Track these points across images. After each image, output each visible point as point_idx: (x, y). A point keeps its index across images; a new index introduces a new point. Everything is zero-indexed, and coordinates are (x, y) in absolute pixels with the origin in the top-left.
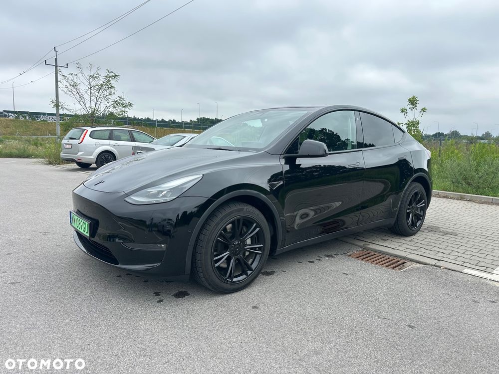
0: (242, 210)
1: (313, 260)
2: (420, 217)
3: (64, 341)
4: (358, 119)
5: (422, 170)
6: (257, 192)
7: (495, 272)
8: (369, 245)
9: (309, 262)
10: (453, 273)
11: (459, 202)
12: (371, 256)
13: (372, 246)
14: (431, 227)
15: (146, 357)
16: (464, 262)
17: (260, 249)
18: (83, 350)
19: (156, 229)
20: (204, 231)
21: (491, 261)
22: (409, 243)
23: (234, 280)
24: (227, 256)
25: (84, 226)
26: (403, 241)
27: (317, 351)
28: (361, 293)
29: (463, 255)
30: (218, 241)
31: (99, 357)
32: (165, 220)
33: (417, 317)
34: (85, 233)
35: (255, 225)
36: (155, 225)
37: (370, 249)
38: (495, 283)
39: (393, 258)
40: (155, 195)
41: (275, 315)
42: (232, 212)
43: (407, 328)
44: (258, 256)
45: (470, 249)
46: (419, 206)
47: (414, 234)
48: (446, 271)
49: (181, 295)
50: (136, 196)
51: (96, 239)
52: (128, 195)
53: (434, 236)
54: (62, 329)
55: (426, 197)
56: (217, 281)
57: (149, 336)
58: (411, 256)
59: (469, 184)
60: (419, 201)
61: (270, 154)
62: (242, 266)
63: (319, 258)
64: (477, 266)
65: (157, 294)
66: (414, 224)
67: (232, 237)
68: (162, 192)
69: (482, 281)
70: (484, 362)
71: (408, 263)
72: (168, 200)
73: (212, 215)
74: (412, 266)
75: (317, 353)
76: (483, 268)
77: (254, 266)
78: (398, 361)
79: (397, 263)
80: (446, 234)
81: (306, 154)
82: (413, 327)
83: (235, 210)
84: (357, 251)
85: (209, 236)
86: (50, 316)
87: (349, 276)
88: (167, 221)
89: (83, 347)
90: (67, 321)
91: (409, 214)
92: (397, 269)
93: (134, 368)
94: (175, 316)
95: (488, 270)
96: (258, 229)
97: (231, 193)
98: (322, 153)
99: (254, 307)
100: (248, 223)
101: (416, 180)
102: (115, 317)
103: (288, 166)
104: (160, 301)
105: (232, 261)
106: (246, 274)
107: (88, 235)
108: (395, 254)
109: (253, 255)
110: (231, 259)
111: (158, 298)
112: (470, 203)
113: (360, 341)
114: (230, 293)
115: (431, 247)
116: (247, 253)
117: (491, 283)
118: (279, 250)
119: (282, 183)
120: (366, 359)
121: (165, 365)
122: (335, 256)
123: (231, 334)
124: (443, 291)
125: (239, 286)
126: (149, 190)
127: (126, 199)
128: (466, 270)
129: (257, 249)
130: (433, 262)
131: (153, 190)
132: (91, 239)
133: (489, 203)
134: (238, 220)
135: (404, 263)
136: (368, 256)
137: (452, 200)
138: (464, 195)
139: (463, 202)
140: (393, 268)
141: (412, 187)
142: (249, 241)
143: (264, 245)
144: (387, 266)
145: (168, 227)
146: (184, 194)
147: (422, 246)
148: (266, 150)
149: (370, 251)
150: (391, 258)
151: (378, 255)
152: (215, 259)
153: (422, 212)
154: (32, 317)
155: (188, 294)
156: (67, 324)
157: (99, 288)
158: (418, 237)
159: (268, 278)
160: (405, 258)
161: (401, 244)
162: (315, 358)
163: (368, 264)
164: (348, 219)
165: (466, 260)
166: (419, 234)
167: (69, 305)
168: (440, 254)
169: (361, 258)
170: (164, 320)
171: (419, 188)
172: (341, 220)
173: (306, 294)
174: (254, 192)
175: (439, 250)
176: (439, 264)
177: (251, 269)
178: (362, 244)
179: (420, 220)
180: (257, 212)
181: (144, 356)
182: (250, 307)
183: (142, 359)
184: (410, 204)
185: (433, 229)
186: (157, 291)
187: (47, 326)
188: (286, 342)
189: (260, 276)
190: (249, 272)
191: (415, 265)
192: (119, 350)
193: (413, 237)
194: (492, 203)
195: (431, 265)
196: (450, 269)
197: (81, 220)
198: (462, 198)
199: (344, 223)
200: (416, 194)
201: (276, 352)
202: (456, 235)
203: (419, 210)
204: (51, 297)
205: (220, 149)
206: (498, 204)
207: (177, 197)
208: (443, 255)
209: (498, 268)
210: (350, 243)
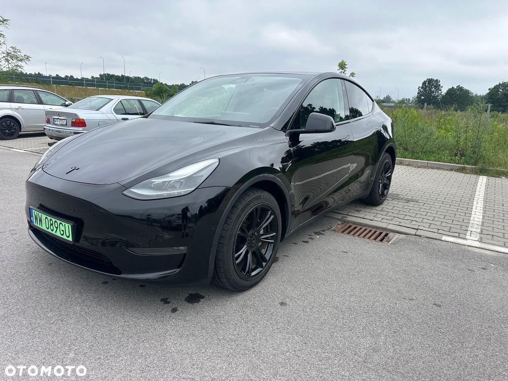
0: (260, 197)
1: (308, 240)
2: (387, 186)
7: (467, 237)
8: (347, 217)
9: (304, 242)
10: (435, 241)
13: (350, 219)
14: (395, 195)
16: (438, 229)
17: (272, 238)
19: (159, 225)
21: (459, 226)
22: (382, 213)
23: (252, 274)
24: (245, 250)
25: (62, 228)
26: (375, 211)
28: (372, 273)
29: (433, 222)
34: (64, 237)
35: (270, 212)
37: (349, 222)
38: (473, 248)
39: (375, 229)
40: (159, 187)
41: (308, 310)
43: (435, 307)
44: (271, 246)
46: (387, 175)
47: (381, 203)
48: (427, 240)
49: (194, 299)
50: (138, 188)
51: (83, 243)
52: (126, 187)
53: (400, 203)
58: (391, 227)
59: (406, 149)
60: (387, 171)
61: (276, 130)
62: (259, 260)
63: (310, 237)
64: (450, 233)
65: (165, 301)
66: (383, 195)
67: (250, 229)
68: (169, 182)
74: (395, 237)
75: (376, 350)
76: (457, 235)
77: (267, 257)
78: (450, 346)
79: (382, 235)
80: (408, 201)
81: (314, 129)
82: (439, 306)
83: (254, 198)
84: (338, 225)
85: (231, 232)
87: (350, 254)
88: (176, 216)
91: (380, 184)
92: (385, 242)
94: (203, 328)
95: (461, 236)
96: (272, 216)
97: (251, 180)
98: (329, 127)
99: (282, 304)
101: (388, 150)
102: (130, 340)
104: (174, 310)
105: (249, 255)
106: (262, 267)
107: (70, 239)
108: (376, 226)
109: (266, 244)
110: (249, 253)
111: (168, 307)
113: (405, 329)
114: (247, 290)
115: (403, 216)
117: (470, 248)
119: (292, 163)
120: (422, 349)
122: (323, 233)
124: (439, 262)
126: (152, 180)
127: (125, 192)
128: (444, 238)
129: (270, 238)
130: (413, 232)
131: (157, 181)
132: (76, 244)
133: (425, 167)
134: (257, 209)
135: (387, 234)
136: (351, 229)
138: (403, 160)
139: (403, 167)
140: (381, 241)
141: (384, 157)
143: (276, 233)
146: (203, 185)
147: (395, 215)
148: (272, 125)
149: (350, 224)
150: (373, 230)
151: (359, 227)
152: (236, 255)
153: (388, 181)
154: (19, 358)
155: (203, 297)
158: (387, 205)
160: (385, 229)
161: (375, 214)
162: (376, 357)
165: (439, 227)
166: (386, 203)
167: (61, 332)
168: (414, 223)
169: (346, 232)
170: (193, 335)
171: (388, 158)
173: (323, 280)
175: (411, 218)
176: (419, 233)
177: (265, 260)
178: (340, 217)
179: (387, 188)
180: (272, 198)
185: (396, 197)
186: (162, 297)
188: (338, 342)
190: (264, 264)
191: (397, 236)
194: (427, 167)
195: (412, 235)
196: (430, 238)
197: (54, 220)
200: (386, 164)
202: (417, 202)
205: (213, 123)
206: (433, 168)
207: (196, 189)
208: (418, 224)
209: (468, 233)
210: (328, 217)
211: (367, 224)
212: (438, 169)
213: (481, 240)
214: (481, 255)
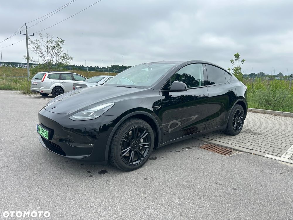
0: (137, 123)
1: (179, 150)
2: (240, 124)
3: (34, 201)
4: (204, 68)
5: (242, 97)
6: (146, 112)
7: (282, 156)
8: (211, 141)
9: (177, 151)
10: (259, 157)
11: (263, 115)
12: (212, 147)
13: (213, 142)
14: (247, 130)
15: (82, 210)
16: (265, 151)
17: (148, 145)
18: (46, 206)
19: (88, 134)
20: (116, 136)
21: (281, 149)
22: (234, 140)
23: (134, 163)
24: (129, 149)
25: (46, 133)
26: (231, 138)
27: (181, 204)
28: (206, 170)
29: (264, 146)
30: (124, 141)
31: (55, 210)
32: (93, 129)
33: (238, 183)
34: (46, 137)
35: (145, 131)
36: (87, 132)
37: (211, 143)
38: (282, 162)
39: (225, 148)
40: (87, 115)
41: (157, 183)
42: (132, 124)
43: (232, 190)
44: (147, 150)
45: (268, 143)
46: (240, 118)
47: (237, 134)
48: (255, 156)
49: (103, 172)
50: (76, 116)
51: (53, 141)
52: (71, 115)
53: (249, 135)
54: (33, 194)
55: (244, 113)
56: (124, 164)
57: (84, 197)
58: (235, 147)
59: (269, 104)
60: (240, 115)
61: (154, 90)
62: (138, 155)
63: (182, 149)
64: (273, 153)
65: (89, 172)
66: (237, 129)
67: (132, 139)
68: (91, 113)
69: (275, 161)
70: (275, 209)
71: (234, 151)
72: (95, 118)
73: (121, 126)
74: (235, 153)
75: (181, 205)
76: (276, 154)
77: (145, 155)
78: (227, 209)
79: (227, 151)
80: (255, 134)
81: (175, 89)
82: (235, 189)
83: (134, 123)
84: (204, 144)
85: (119, 138)
86: (26, 186)
87: (200, 160)
88: (94, 130)
89: (46, 204)
90: (36, 189)
91: (234, 123)
92: (227, 155)
93: (76, 216)
94: (99, 185)
95: (279, 155)
96: (147, 134)
97: (131, 113)
98: (184, 89)
99: (145, 179)
100: (141, 130)
101: (238, 103)
102: (64, 186)
103: (164, 96)
104: (91, 176)
105: (132, 152)
106: (141, 160)
107: (48, 138)
108: (226, 146)
109: (144, 149)
110: (132, 151)
111: (89, 175)
112: (269, 115)
113: (206, 198)
114: (131, 171)
115: (247, 142)
116: (141, 148)
117: (280, 162)
118: (159, 145)
119: (161, 107)
120: (209, 208)
121: (94, 214)
122: (192, 148)
123: (132, 195)
124: (253, 167)
125: (137, 167)
126: (83, 112)
127: (70, 117)
128: (266, 155)
129: (147, 145)
130: (248, 151)
131: (86, 112)
132: (50, 141)
133: (280, 115)
134: (136, 129)
135: (231, 151)
137: (259, 114)
138: (266, 111)
139: (265, 115)
140: (225, 154)
141: (236, 107)
142: (142, 141)
143: (151, 143)
144: (222, 153)
145: (95, 133)
146: (104, 114)
147: (242, 141)
148: (151, 88)
149: (212, 145)
150: (224, 149)
151: (216, 147)
152: (122, 151)
153: (242, 122)
154: (15, 187)
155: (107, 172)
156: (36, 191)
157: (54, 169)
158: (239, 136)
159: (153, 161)
160: (232, 148)
161: (230, 140)
162: (179, 208)
163: (211, 153)
164: (200, 126)
165: (266, 149)
166: (240, 134)
167: (37, 179)
168: (252, 146)
169: (207, 148)
170: (93, 187)
171: (240, 107)
172: (195, 127)
173: (175, 170)
174: (145, 113)
175: (252, 144)
176: (251, 151)
177: (143, 157)
178: (207, 140)
179: (241, 126)
180: (146, 124)
181: (81, 209)
182: (143, 179)
183: (80, 211)
184: (235, 117)
185: (248, 131)
186: (89, 170)
187: (24, 192)
188: (163, 199)
189: (149, 160)
190: (142, 159)
191: (237, 152)
192: (67, 206)
193: (237, 136)
194: (282, 115)
195: (247, 152)
196: (257, 155)
197: (43, 129)
198: (265, 113)
199: (197, 128)
200: (238, 111)
201: (157, 205)
202: (261, 135)
203: (240, 120)
204: (27, 175)
205: (124, 87)
206: (285, 116)
207: (100, 116)
208: (254, 147)
209: (285, 154)
210: (200, 140)
211: (221, 145)
212: (289, 116)
213: (290, 159)
214: (285, 166)
